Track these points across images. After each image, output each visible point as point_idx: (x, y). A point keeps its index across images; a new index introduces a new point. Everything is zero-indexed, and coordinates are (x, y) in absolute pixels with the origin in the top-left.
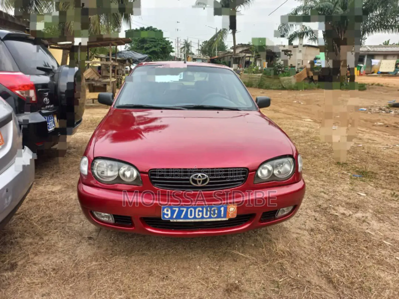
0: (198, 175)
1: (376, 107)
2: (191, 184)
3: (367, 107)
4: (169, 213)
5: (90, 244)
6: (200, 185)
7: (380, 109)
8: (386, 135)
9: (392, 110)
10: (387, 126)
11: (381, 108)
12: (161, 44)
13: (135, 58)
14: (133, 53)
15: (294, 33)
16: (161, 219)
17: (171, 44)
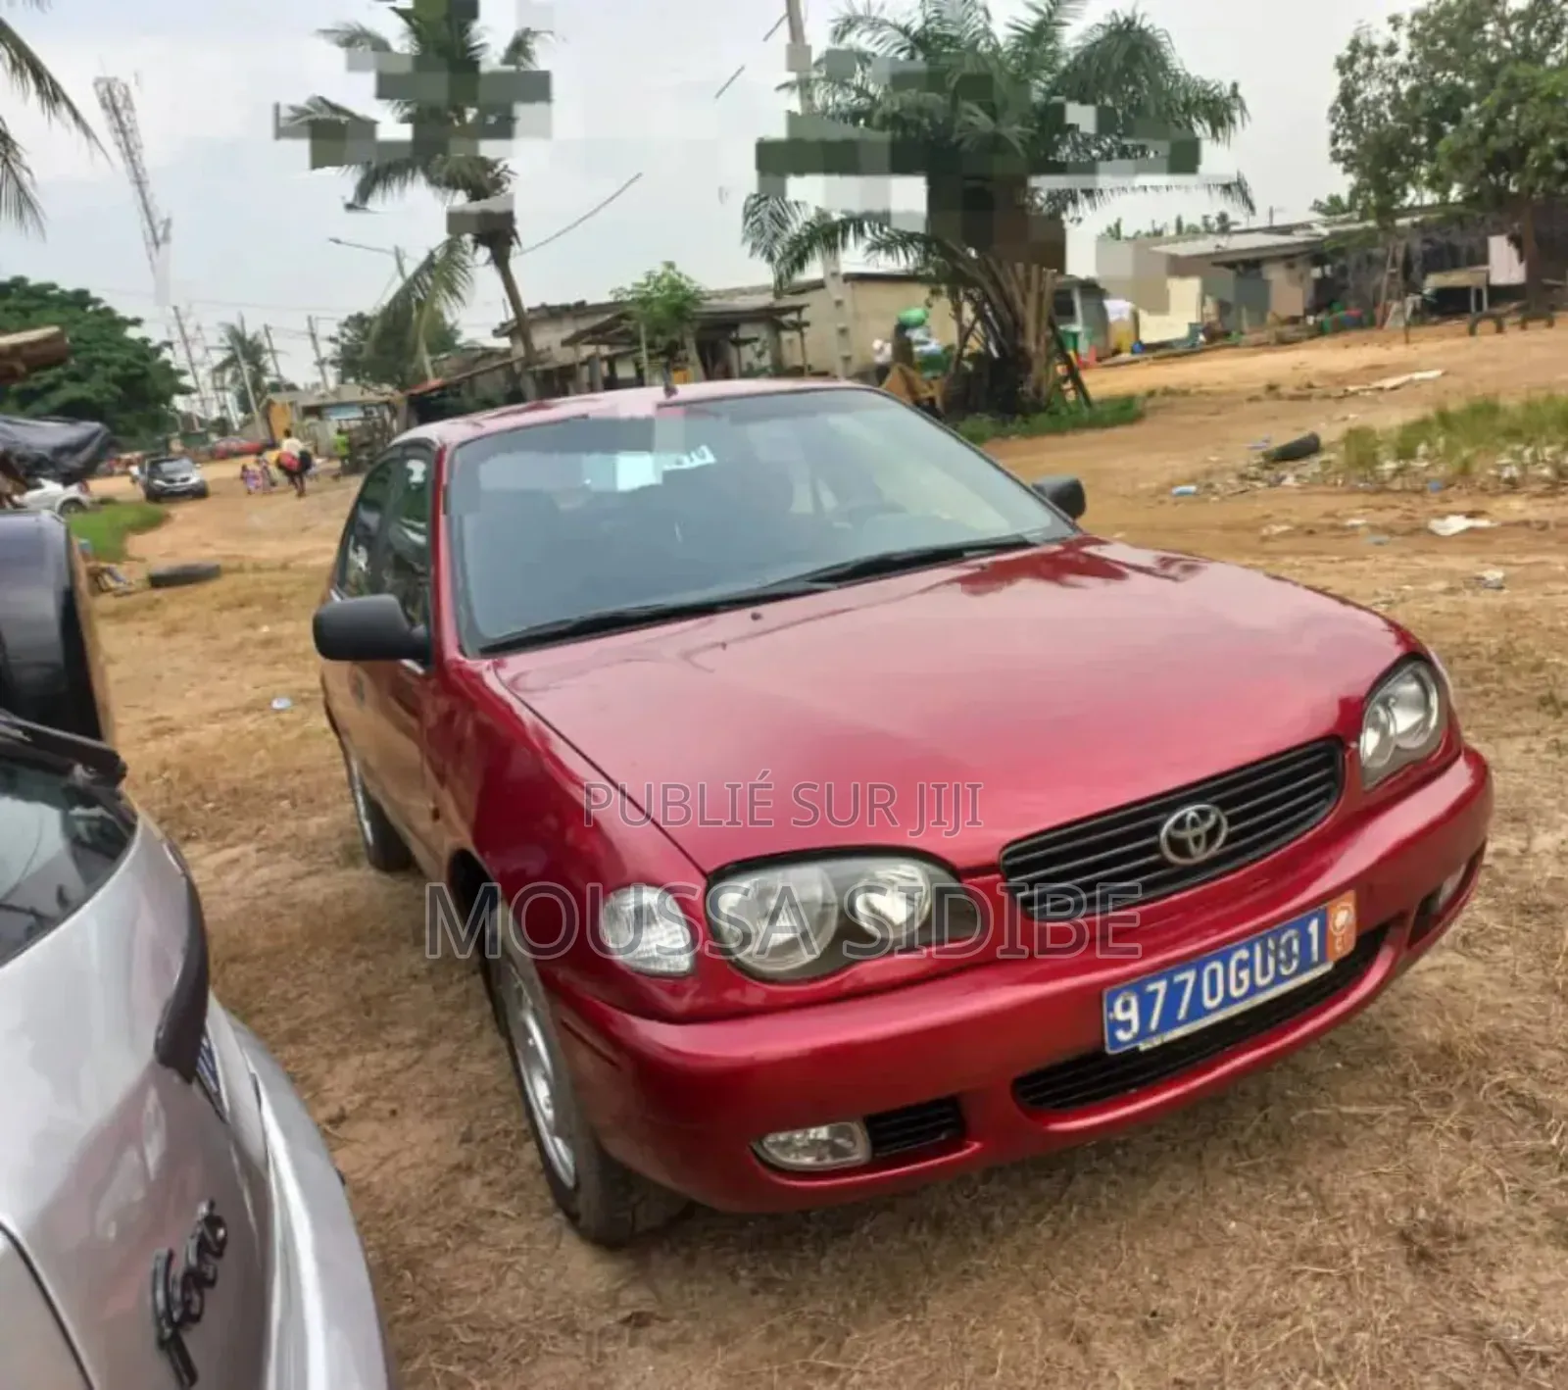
0: (1185, 815)
1: (1223, 471)
2: (1170, 865)
3: (1192, 481)
4: (1133, 1015)
5: (662, 1347)
6: (1200, 854)
7: (1243, 477)
8: (1333, 562)
9: (1282, 473)
10: (1311, 532)
11: (1244, 471)
12: (107, 363)
13: (29, 447)
14: (8, 427)
15: (803, 229)
16: (1105, 1054)
17: (167, 354)
